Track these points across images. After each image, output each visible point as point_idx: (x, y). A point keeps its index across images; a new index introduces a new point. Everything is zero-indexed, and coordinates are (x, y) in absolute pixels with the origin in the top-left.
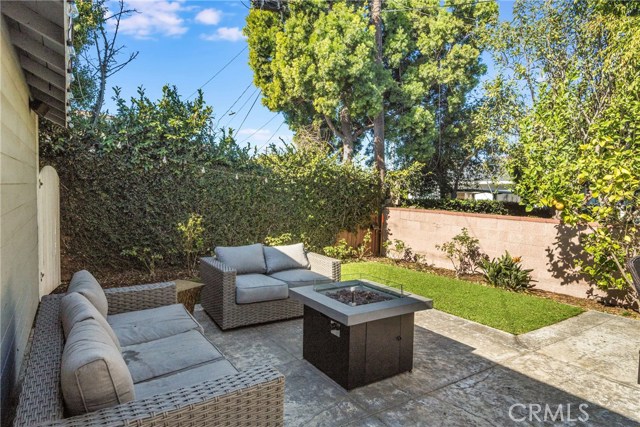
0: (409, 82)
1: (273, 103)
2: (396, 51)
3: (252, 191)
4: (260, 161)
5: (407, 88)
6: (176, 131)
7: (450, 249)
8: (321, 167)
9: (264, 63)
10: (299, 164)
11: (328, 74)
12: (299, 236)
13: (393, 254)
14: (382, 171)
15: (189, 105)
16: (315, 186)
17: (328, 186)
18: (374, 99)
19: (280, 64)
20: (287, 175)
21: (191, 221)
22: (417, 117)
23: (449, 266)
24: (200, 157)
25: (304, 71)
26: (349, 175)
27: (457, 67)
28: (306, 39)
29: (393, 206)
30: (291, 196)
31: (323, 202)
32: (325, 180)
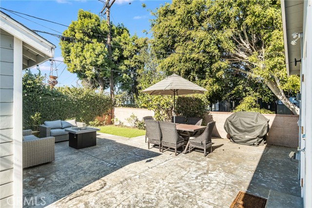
0: (121, 66)
1: (71, 70)
2: (116, 56)
3: (60, 104)
4: (64, 93)
5: (120, 67)
6: (29, 84)
7: (129, 120)
8: (87, 95)
9: (68, 56)
10: (79, 94)
11: (90, 63)
12: (79, 119)
13: (116, 123)
14: (113, 95)
15: (35, 76)
16: (85, 101)
17: (90, 101)
18: (107, 72)
19: (73, 58)
20: (74, 98)
21: (36, 115)
22: (124, 77)
23: (129, 125)
24: (40, 93)
25: (81, 62)
26: (98, 97)
27: (136, 62)
28: (82, 51)
29: (116, 107)
30: (76, 105)
31: (88, 107)
32: (89, 99)
